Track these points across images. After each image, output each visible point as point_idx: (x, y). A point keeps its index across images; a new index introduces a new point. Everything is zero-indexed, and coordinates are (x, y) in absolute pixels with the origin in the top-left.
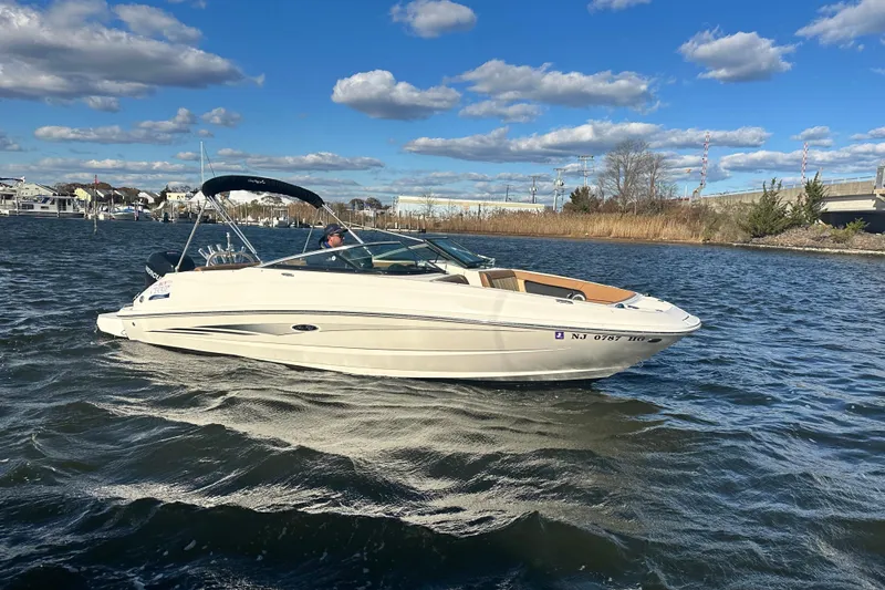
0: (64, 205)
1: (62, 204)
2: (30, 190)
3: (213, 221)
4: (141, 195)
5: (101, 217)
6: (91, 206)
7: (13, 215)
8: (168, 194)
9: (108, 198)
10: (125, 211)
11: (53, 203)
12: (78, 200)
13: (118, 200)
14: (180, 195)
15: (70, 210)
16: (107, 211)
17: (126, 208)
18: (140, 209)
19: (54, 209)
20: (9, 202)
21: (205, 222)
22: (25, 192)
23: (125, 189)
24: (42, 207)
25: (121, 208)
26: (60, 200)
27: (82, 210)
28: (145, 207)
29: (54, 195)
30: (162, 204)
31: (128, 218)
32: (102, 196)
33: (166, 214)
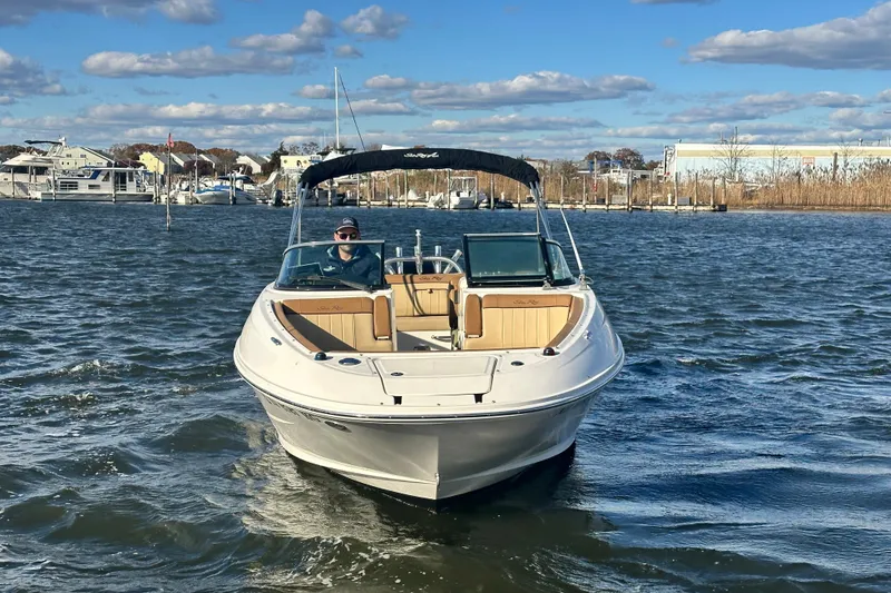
0: (124, 182)
1: (121, 180)
2: (73, 158)
3: (353, 202)
4: (242, 160)
5: (181, 200)
6: (163, 182)
7: (47, 200)
8: (283, 158)
9: (189, 167)
10: (216, 189)
11: (106, 178)
12: (145, 172)
13: (205, 170)
14: (302, 159)
15: (131, 189)
16: (187, 190)
17: (218, 183)
18: (238, 184)
19: (107, 188)
20: (42, 179)
21: (341, 203)
22: (66, 160)
23: (215, 152)
24: (91, 187)
25: (209, 183)
26: (117, 173)
27: (150, 190)
28: (246, 180)
29: (109, 165)
30: (273, 176)
31: (220, 201)
32: (182, 163)
33: (279, 192)
